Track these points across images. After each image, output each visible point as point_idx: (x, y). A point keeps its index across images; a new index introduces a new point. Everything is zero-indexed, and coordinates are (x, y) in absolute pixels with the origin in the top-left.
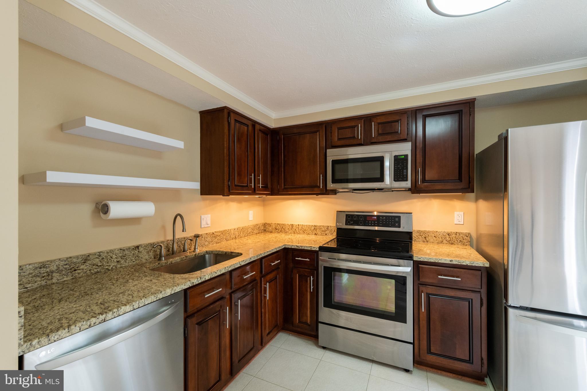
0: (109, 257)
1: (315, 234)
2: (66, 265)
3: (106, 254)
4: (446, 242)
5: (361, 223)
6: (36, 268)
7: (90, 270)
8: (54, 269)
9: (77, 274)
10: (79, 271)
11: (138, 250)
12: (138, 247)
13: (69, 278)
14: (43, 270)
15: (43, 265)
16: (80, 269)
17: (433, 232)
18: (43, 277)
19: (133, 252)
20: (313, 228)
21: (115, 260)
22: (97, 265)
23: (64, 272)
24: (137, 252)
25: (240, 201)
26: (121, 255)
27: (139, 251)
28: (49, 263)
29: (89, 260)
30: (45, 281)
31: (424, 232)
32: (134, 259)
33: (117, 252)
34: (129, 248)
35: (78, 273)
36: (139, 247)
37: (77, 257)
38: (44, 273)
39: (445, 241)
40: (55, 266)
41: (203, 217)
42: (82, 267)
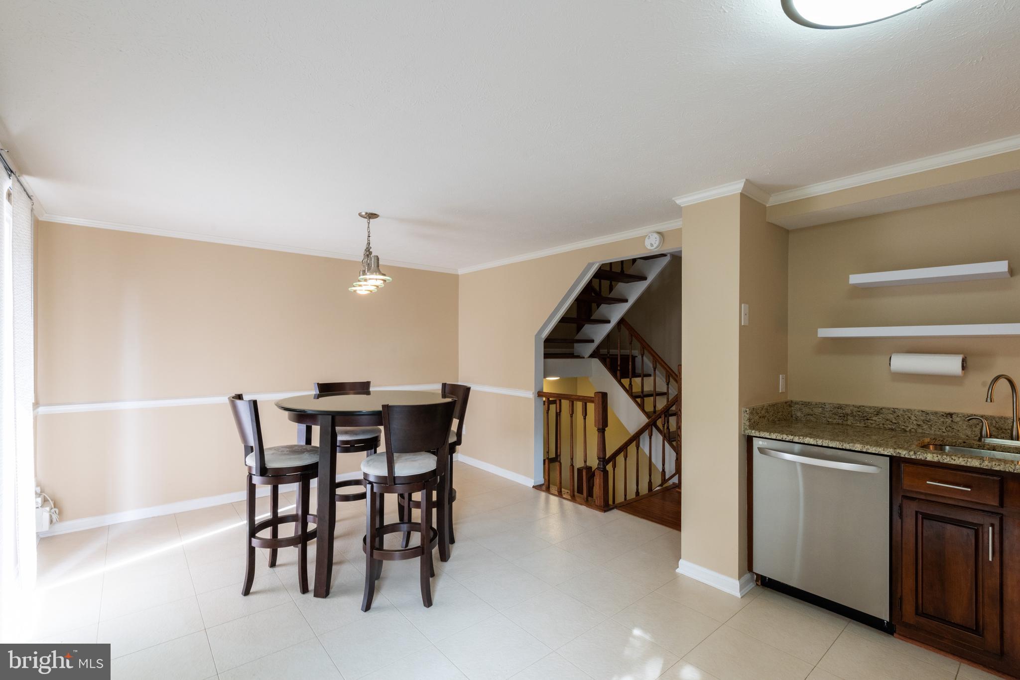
0: (906, 416)
2: (859, 412)
3: (901, 412)
6: (835, 407)
7: (883, 424)
8: (848, 412)
9: (870, 424)
10: (872, 422)
11: (951, 419)
12: (951, 415)
13: (862, 425)
14: (840, 411)
15: (840, 407)
16: (872, 420)
18: (841, 417)
19: (942, 420)
21: (915, 422)
22: (891, 422)
23: (857, 418)
24: (950, 421)
26: (922, 418)
27: (952, 421)
28: (844, 406)
29: (881, 413)
30: (842, 420)
32: (944, 428)
33: (918, 413)
34: (936, 413)
35: (871, 423)
36: (953, 415)
37: (870, 408)
38: (841, 413)
40: (849, 410)
42: (874, 418)
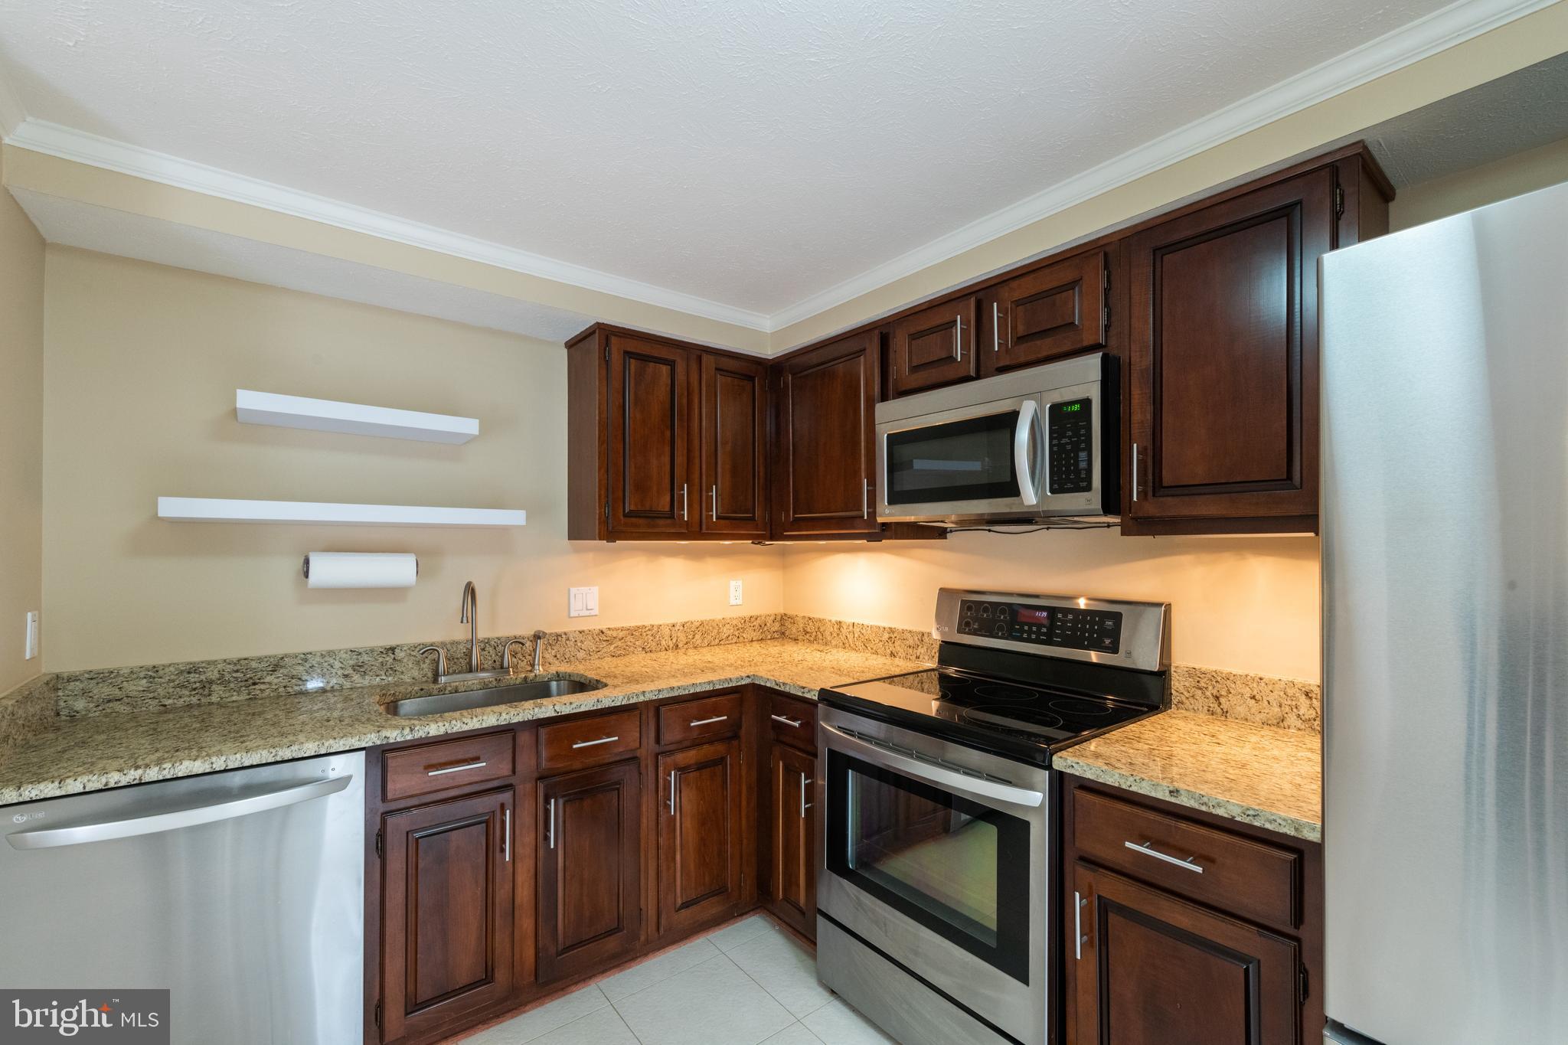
0: (326, 664)
1: (892, 655)
2: (237, 671)
3: (318, 659)
4: (1299, 723)
5: (1000, 628)
6: (182, 672)
7: (285, 687)
8: (213, 677)
9: (258, 692)
10: (263, 687)
11: (393, 656)
12: (392, 649)
13: (243, 697)
14: (193, 677)
15: (193, 669)
16: (264, 683)
17: (1246, 680)
18: (195, 689)
19: (381, 660)
20: (886, 636)
21: (340, 672)
22: (300, 679)
23: (232, 685)
24: (391, 661)
25: (697, 556)
26: (352, 662)
27: (394, 659)
28: (204, 665)
29: (282, 667)
30: (197, 697)
31: (1214, 677)
32: (382, 673)
33: (344, 656)
34: (372, 651)
35: (260, 690)
36: (396, 650)
37: (260, 660)
38: (195, 682)
39: (1292, 720)
40: (216, 672)
41: (573, 590)
42: (268, 679)
